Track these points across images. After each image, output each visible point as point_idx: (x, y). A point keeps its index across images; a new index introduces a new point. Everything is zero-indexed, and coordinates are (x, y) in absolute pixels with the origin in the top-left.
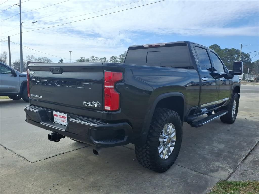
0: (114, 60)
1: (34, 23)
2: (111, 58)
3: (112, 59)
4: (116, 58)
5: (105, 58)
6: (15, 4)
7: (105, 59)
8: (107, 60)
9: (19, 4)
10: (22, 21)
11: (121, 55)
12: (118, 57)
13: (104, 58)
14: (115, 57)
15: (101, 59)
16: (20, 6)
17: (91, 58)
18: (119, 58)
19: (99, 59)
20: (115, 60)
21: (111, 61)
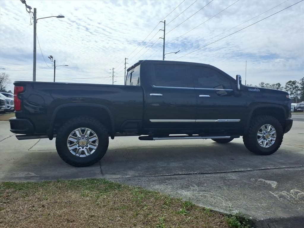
0: (292, 86)
1: (176, 53)
2: (287, 83)
3: (289, 85)
4: (295, 83)
5: (278, 83)
6: (160, 38)
7: (279, 85)
8: (281, 86)
9: (163, 37)
10: (165, 53)
11: (303, 79)
12: (298, 81)
13: (277, 85)
14: (294, 81)
15: (274, 85)
16: (164, 39)
17: (259, 84)
18: (300, 83)
19: (271, 86)
20: (294, 86)
21: (288, 87)
